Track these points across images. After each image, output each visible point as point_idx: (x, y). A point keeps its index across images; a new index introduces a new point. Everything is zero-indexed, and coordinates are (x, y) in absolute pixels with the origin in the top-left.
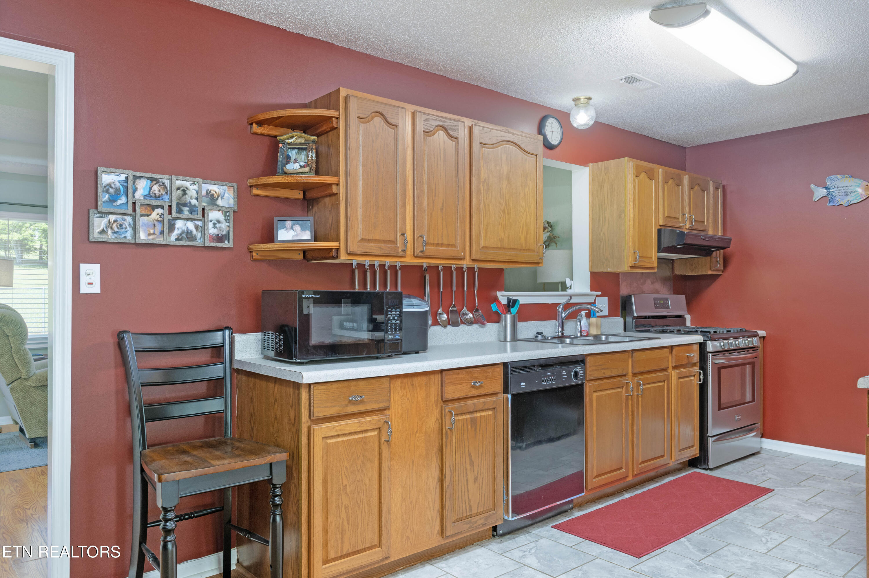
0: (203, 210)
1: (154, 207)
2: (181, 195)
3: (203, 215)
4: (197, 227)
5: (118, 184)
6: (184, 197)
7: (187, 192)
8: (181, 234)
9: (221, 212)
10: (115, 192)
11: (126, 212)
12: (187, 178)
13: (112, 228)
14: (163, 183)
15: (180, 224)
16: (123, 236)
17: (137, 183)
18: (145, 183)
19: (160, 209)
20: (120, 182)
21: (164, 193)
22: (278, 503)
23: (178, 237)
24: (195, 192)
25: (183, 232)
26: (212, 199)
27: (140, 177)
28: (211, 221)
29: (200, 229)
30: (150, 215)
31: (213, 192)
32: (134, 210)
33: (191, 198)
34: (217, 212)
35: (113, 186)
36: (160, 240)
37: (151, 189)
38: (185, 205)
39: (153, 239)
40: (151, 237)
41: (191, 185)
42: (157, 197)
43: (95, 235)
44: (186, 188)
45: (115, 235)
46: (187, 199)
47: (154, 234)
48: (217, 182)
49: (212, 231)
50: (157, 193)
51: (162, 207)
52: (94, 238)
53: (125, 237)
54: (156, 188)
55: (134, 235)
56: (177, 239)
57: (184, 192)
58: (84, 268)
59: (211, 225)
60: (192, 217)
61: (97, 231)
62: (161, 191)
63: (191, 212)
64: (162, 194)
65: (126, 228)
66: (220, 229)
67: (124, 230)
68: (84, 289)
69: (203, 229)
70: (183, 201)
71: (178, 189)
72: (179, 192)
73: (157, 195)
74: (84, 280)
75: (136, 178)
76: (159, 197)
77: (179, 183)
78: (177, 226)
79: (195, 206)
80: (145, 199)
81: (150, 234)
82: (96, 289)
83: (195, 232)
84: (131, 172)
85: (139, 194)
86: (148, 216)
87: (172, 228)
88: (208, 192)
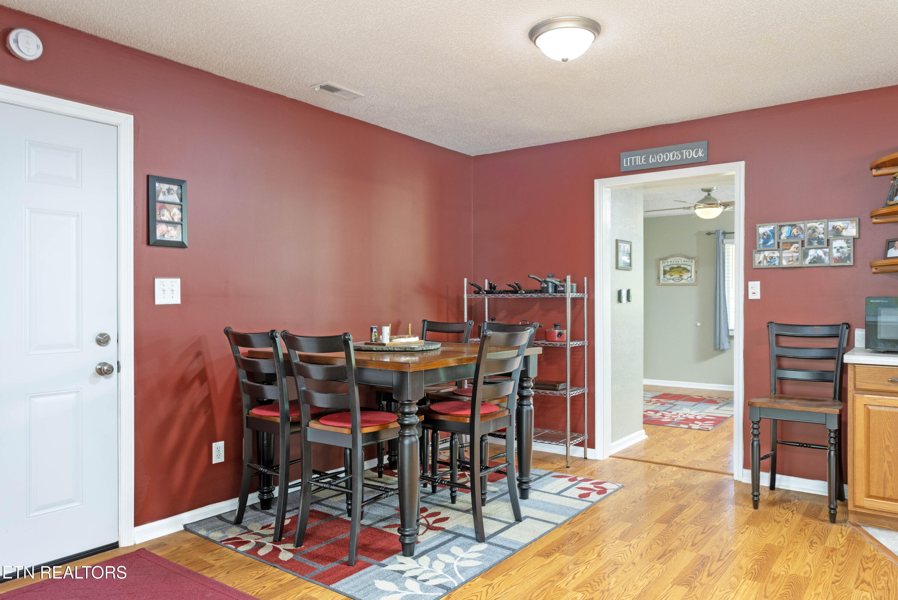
0: (828, 240)
1: (792, 244)
2: (811, 233)
3: (828, 245)
4: (825, 253)
5: (769, 232)
6: (814, 234)
7: (816, 230)
8: (812, 259)
9: (843, 240)
10: (767, 238)
11: (773, 248)
12: (816, 221)
13: (766, 260)
14: (800, 227)
15: (812, 253)
16: (773, 263)
17: (782, 229)
18: (787, 229)
19: (796, 244)
20: (770, 231)
21: (800, 233)
22: (832, 442)
23: (811, 262)
24: (822, 229)
25: (815, 257)
26: (837, 233)
27: (784, 226)
28: (835, 248)
29: (827, 254)
30: (790, 249)
31: (838, 227)
32: (778, 247)
33: (819, 234)
34: (840, 240)
35: (766, 234)
36: (797, 264)
37: (791, 231)
38: (815, 239)
39: (792, 264)
40: (790, 263)
41: (819, 225)
42: (795, 236)
43: (756, 264)
44: (816, 227)
45: (768, 263)
46: (817, 235)
47: (792, 261)
48: (840, 220)
49: (836, 254)
50: (796, 234)
51: (797, 243)
52: (755, 266)
53: (775, 264)
54: (795, 231)
55: (780, 262)
56: (810, 263)
57: (814, 231)
58: (750, 284)
59: (834, 251)
60: (820, 246)
61: (758, 262)
62: (799, 232)
63: (818, 243)
64: (799, 234)
65: (775, 258)
66: (843, 253)
67: (773, 260)
68: (751, 297)
69: (830, 254)
70: (813, 236)
71: (810, 229)
72: (810, 231)
73: (796, 235)
74: (750, 291)
75: (781, 227)
76: (797, 236)
77: (809, 225)
78: (810, 254)
79: (822, 239)
80: (787, 239)
81: (789, 261)
82: (758, 296)
83: (823, 256)
84: (777, 223)
85: (783, 237)
86: (788, 249)
87: (805, 255)
88: (834, 228)
